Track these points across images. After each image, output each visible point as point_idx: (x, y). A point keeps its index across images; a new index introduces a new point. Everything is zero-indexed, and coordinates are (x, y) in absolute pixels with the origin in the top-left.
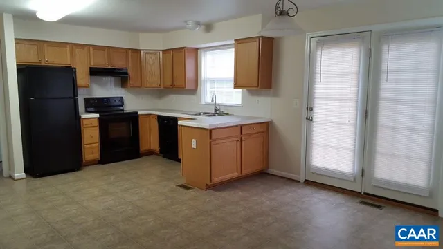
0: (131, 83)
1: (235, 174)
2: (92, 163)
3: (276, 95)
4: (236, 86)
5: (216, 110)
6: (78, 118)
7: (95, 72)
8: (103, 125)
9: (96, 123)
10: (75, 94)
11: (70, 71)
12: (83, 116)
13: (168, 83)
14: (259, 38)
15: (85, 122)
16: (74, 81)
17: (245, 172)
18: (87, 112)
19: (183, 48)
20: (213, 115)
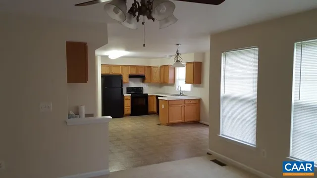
0: (146, 81)
1: (180, 121)
2: (127, 115)
3: (202, 87)
4: (187, 82)
5: (181, 93)
6: (123, 96)
7: (131, 76)
8: (133, 99)
9: (130, 98)
10: (122, 86)
11: (120, 76)
12: (125, 95)
13: (162, 81)
14: (194, 62)
15: (125, 98)
16: (122, 81)
17: (186, 120)
18: (127, 93)
19: (168, 65)
20: (179, 95)
